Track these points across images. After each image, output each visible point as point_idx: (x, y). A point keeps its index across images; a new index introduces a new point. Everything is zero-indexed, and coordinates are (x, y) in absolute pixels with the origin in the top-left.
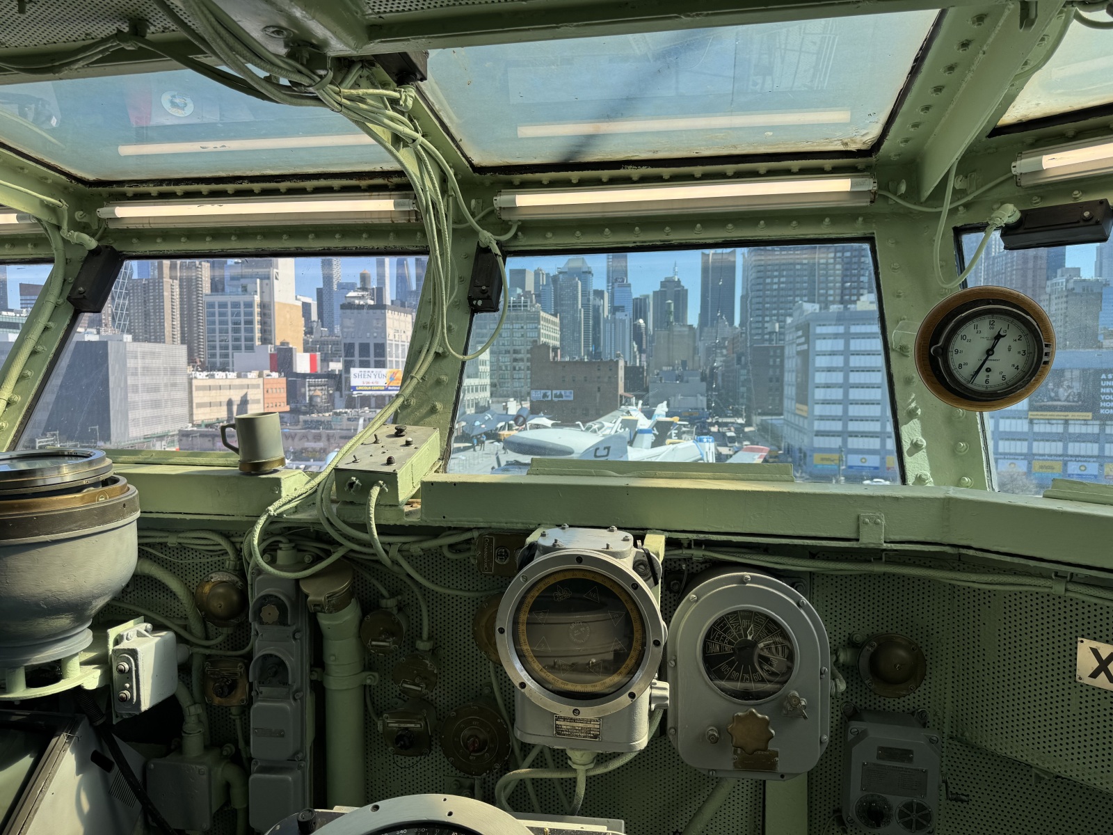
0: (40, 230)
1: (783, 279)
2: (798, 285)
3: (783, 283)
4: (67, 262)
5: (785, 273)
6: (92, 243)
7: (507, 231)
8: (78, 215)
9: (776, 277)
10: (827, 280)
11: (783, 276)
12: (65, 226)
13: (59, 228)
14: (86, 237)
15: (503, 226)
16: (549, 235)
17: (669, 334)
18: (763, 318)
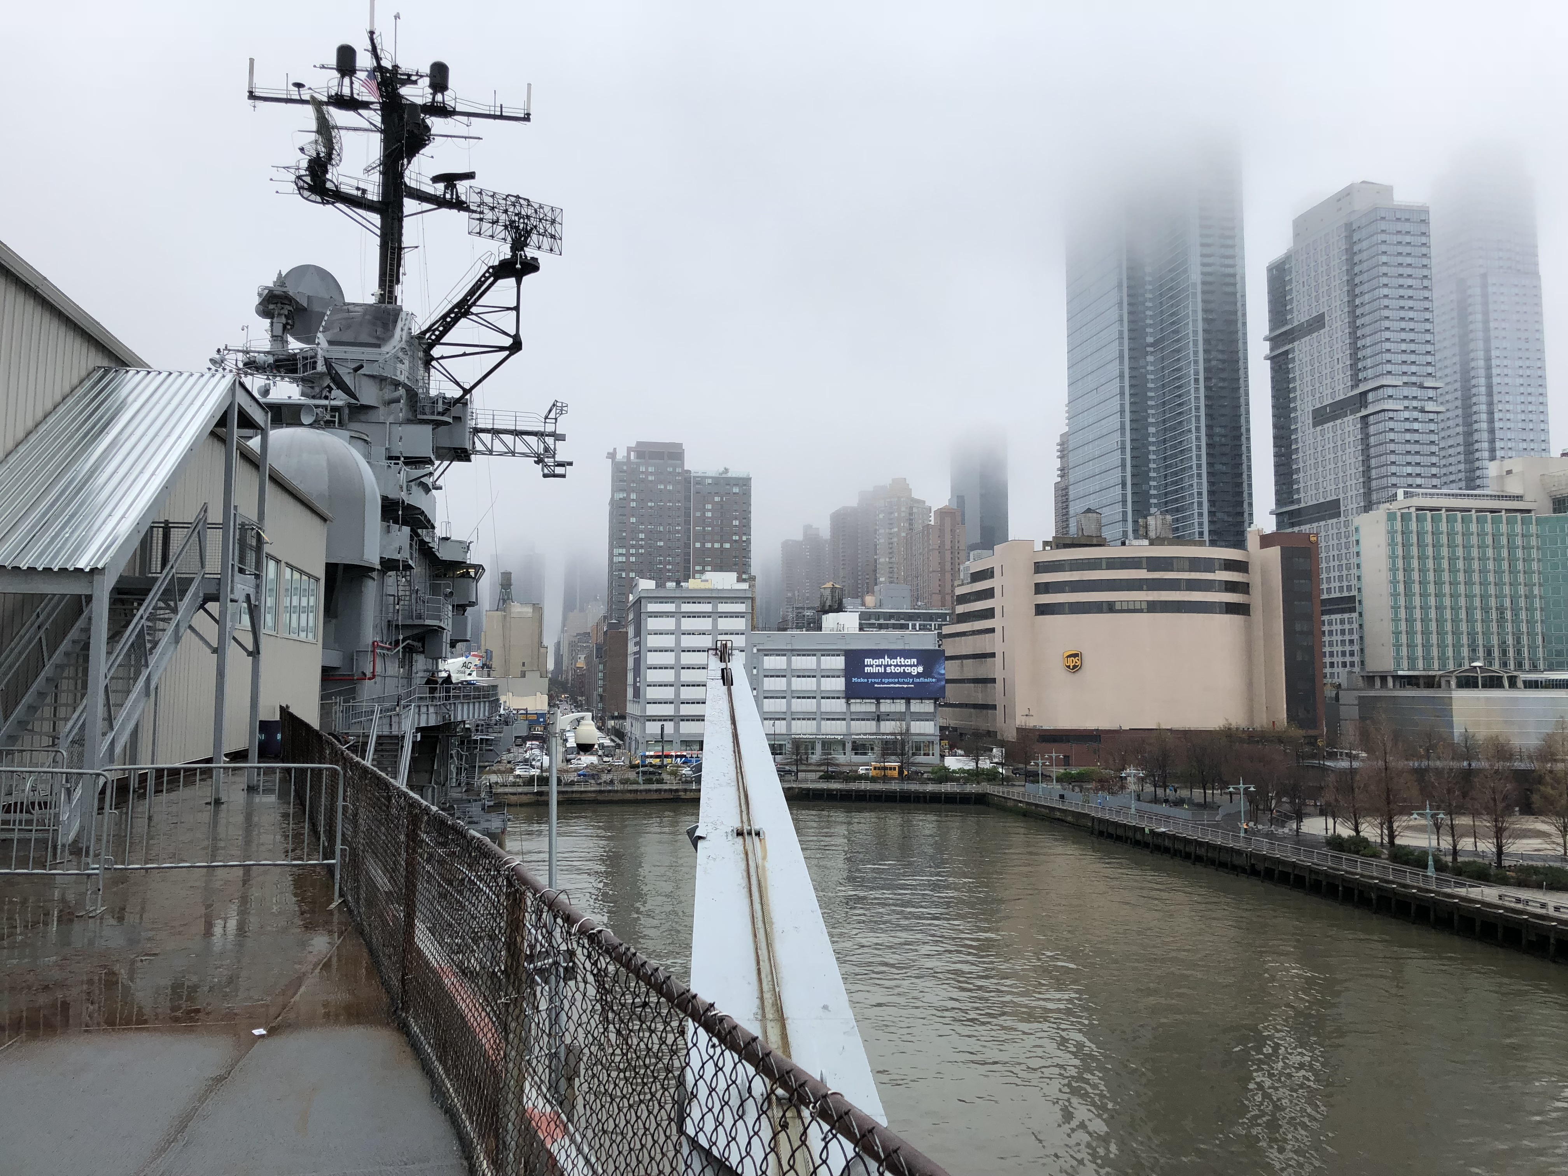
17: (505, 616)
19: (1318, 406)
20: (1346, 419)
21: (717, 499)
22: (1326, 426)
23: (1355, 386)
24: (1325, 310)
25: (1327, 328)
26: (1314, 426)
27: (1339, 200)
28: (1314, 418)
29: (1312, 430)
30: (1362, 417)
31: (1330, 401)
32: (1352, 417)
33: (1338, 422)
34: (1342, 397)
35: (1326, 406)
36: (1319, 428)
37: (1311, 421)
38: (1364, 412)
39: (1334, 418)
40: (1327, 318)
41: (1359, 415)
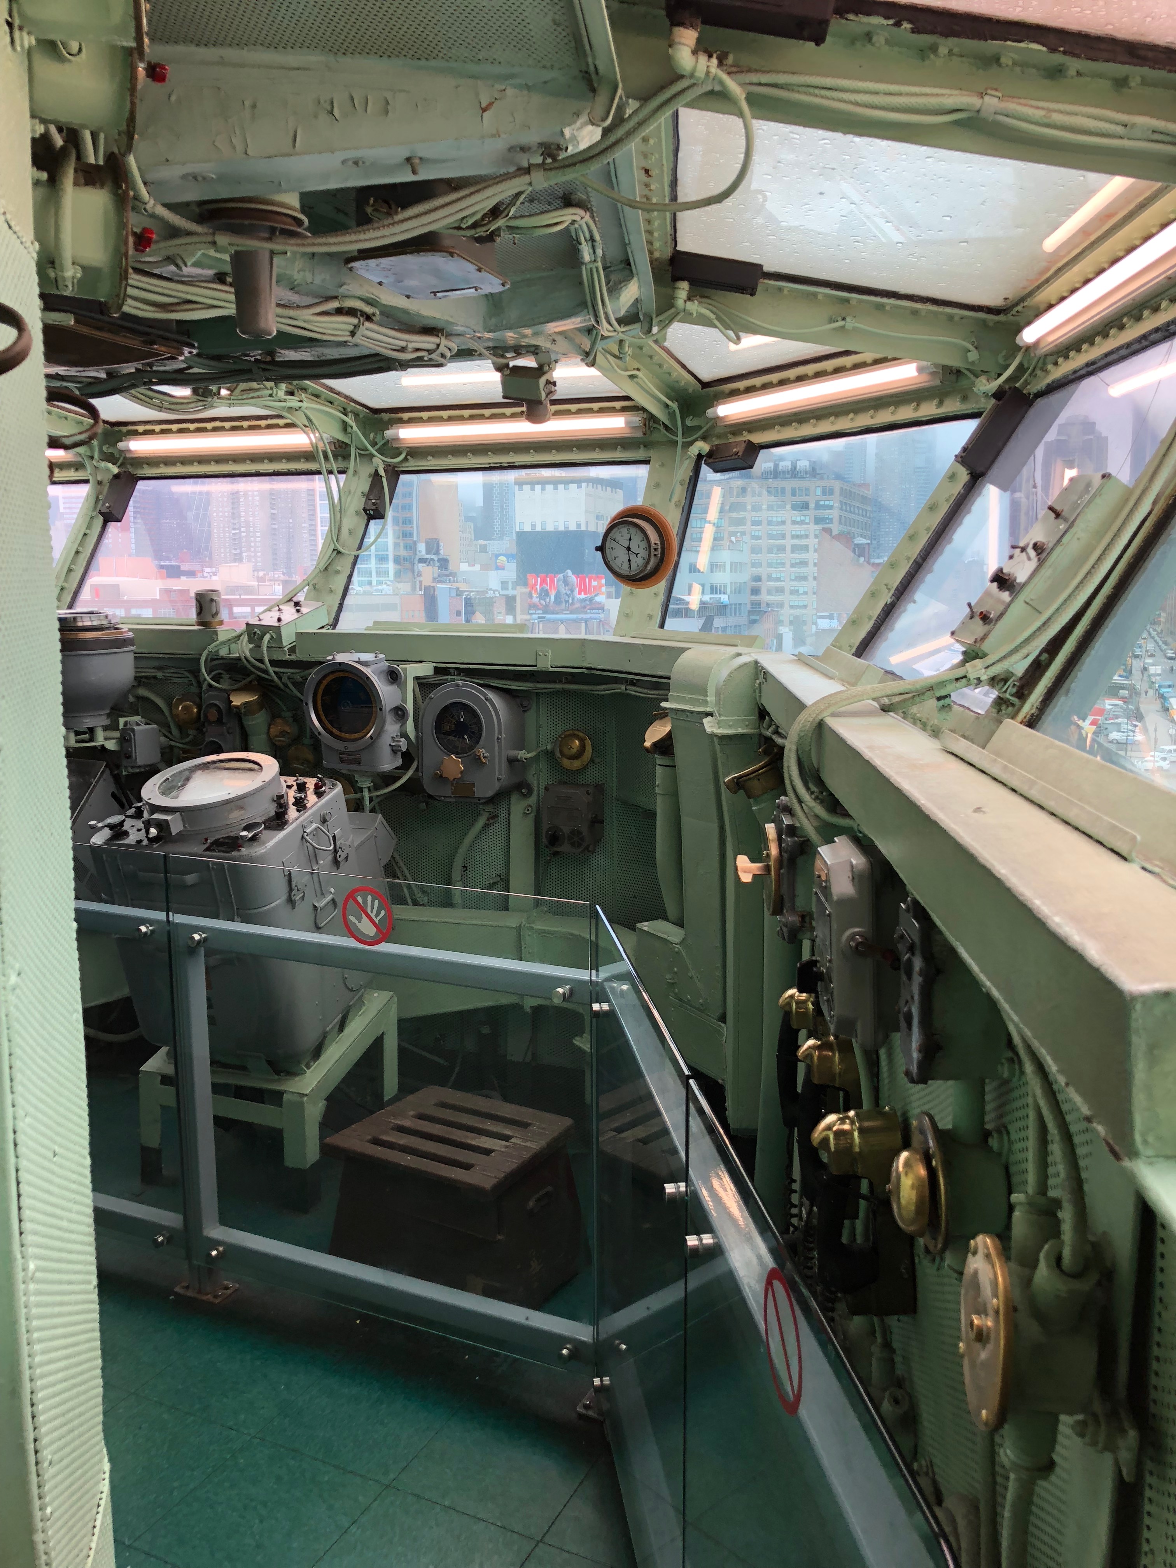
0: (80, 459)
4: (100, 483)
6: (115, 470)
7: (400, 454)
8: (105, 448)
12: (96, 456)
13: (92, 458)
14: (110, 465)
15: (397, 452)
16: (430, 458)
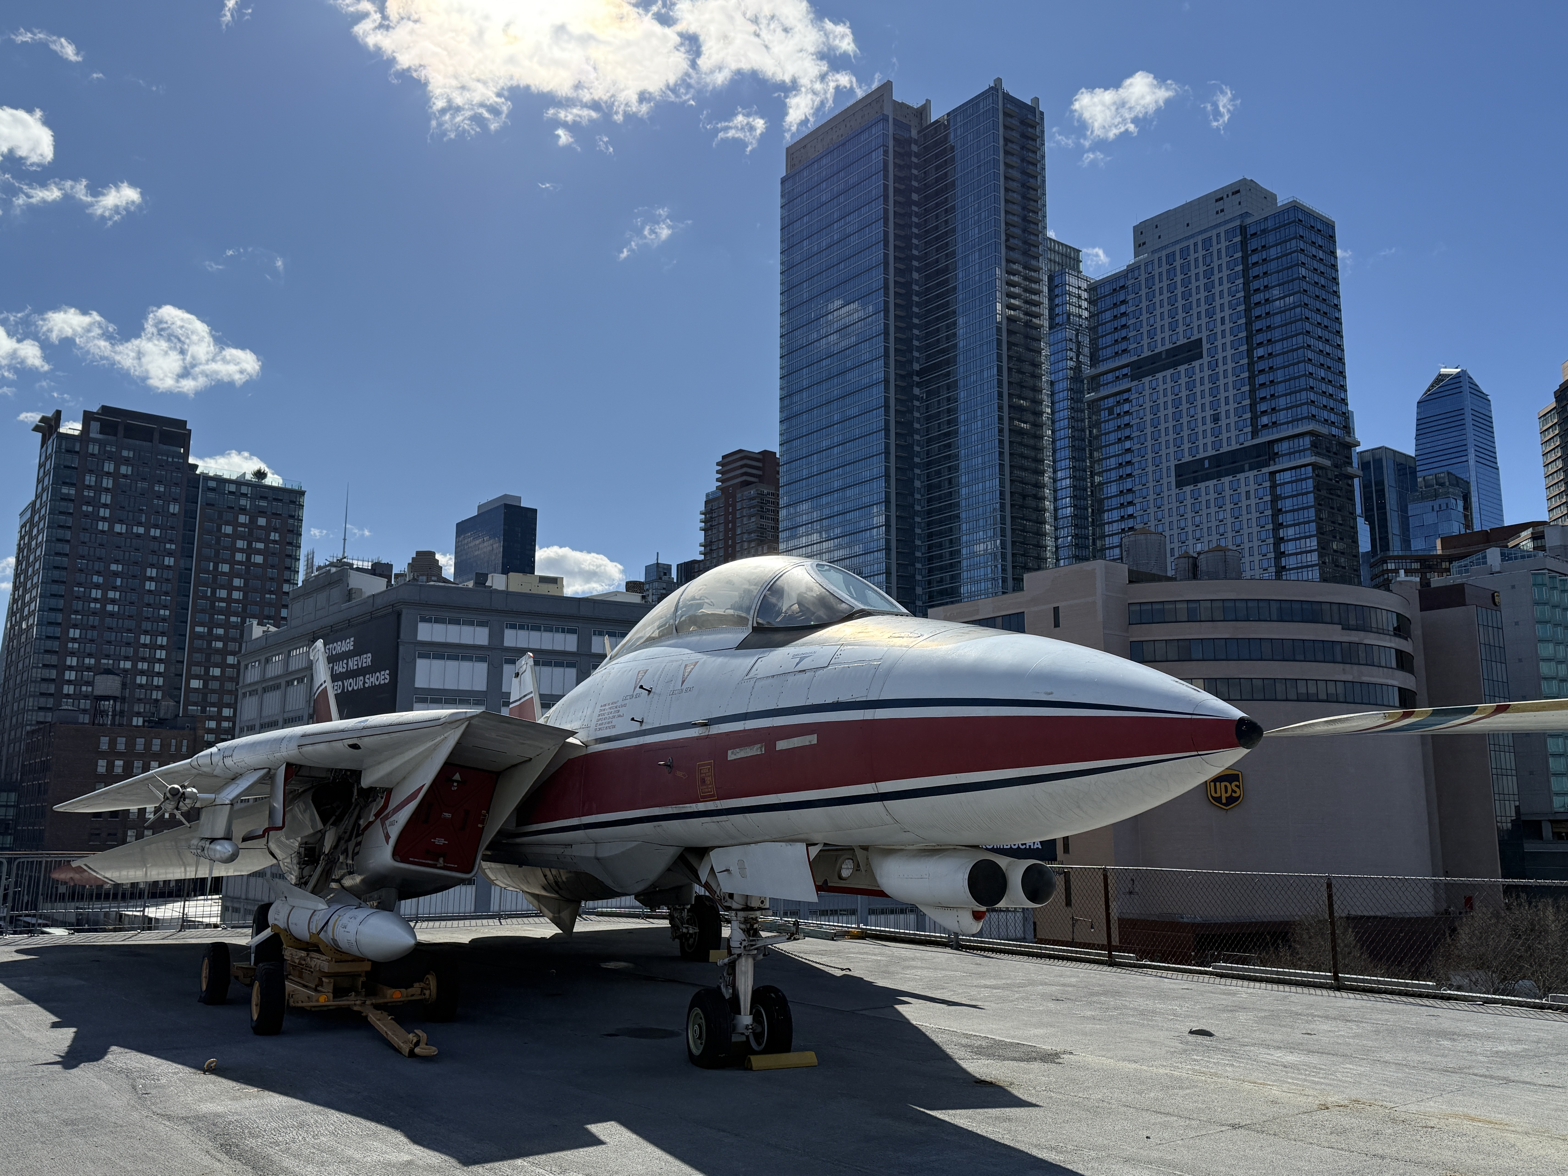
1: (111, 594)
2: (148, 611)
3: (113, 601)
5: (119, 582)
9: (97, 586)
10: (213, 606)
11: (115, 588)
18: (61, 674)
19: (1187, 458)
20: (1241, 476)
21: (242, 519)
22: (1202, 485)
23: (1255, 434)
24: (1204, 335)
25: (1206, 359)
26: (1179, 485)
27: (1222, 199)
28: (1178, 475)
29: (1174, 491)
30: (1270, 473)
31: (1211, 452)
32: (1255, 472)
33: (1226, 480)
34: (1235, 446)
35: (1205, 458)
36: (1188, 489)
37: (1173, 479)
38: (1272, 468)
39: (1219, 476)
40: (1205, 346)
41: (1265, 470)
